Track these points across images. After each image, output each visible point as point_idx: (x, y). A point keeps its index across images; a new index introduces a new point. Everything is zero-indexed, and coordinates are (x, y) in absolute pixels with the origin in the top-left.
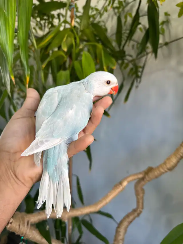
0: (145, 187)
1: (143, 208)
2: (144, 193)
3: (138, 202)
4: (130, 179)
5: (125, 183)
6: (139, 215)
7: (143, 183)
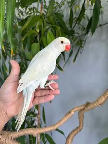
0: (84, 114)
1: (83, 127)
2: (83, 117)
3: (80, 123)
4: (76, 109)
5: (72, 113)
6: (80, 131)
7: (83, 112)
